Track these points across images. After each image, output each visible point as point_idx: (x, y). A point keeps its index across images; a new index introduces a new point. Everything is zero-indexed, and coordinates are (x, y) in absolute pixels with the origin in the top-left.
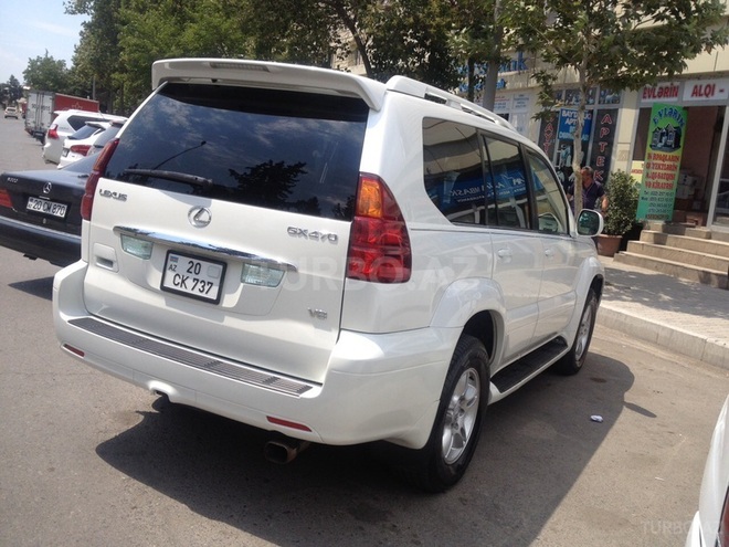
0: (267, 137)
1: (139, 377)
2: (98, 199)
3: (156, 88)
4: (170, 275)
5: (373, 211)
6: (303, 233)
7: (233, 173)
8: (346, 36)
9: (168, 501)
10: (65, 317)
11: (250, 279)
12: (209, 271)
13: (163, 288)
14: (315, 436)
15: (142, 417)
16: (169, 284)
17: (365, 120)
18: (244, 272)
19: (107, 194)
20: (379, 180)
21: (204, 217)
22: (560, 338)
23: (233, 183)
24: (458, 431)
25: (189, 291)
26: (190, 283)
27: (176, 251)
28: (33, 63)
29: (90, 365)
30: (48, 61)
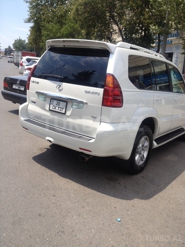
0: (83, 63)
1: (43, 136)
2: (31, 83)
3: (47, 49)
4: (51, 106)
5: (111, 85)
6: (89, 92)
7: (73, 75)
8: (115, 27)
9: (52, 173)
10: (23, 119)
11: (74, 107)
12: (62, 104)
13: (50, 110)
14: (93, 153)
15: (46, 150)
16: (51, 109)
17: (109, 56)
18: (72, 105)
19: (33, 82)
20: (113, 76)
21: (61, 88)
22: (182, 128)
23: (73, 78)
24: (142, 156)
25: (57, 110)
26: (57, 108)
27: (53, 99)
28: (15, 41)
29: (30, 133)
30: (20, 40)
